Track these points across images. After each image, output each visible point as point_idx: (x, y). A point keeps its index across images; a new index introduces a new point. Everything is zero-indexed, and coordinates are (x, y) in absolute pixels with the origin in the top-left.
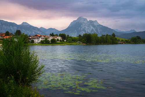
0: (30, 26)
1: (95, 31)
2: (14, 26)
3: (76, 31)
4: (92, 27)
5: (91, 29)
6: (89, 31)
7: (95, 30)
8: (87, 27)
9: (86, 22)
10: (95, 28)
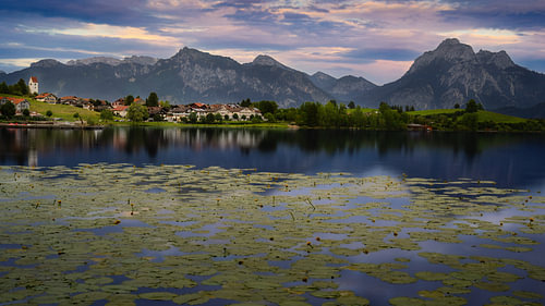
0: (279, 69)
1: (497, 88)
2: (230, 68)
3: (429, 86)
4: (486, 76)
5: (482, 80)
6: (477, 88)
7: (496, 85)
8: (468, 76)
9: (468, 58)
10: (499, 77)
